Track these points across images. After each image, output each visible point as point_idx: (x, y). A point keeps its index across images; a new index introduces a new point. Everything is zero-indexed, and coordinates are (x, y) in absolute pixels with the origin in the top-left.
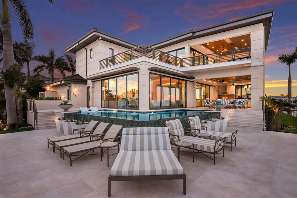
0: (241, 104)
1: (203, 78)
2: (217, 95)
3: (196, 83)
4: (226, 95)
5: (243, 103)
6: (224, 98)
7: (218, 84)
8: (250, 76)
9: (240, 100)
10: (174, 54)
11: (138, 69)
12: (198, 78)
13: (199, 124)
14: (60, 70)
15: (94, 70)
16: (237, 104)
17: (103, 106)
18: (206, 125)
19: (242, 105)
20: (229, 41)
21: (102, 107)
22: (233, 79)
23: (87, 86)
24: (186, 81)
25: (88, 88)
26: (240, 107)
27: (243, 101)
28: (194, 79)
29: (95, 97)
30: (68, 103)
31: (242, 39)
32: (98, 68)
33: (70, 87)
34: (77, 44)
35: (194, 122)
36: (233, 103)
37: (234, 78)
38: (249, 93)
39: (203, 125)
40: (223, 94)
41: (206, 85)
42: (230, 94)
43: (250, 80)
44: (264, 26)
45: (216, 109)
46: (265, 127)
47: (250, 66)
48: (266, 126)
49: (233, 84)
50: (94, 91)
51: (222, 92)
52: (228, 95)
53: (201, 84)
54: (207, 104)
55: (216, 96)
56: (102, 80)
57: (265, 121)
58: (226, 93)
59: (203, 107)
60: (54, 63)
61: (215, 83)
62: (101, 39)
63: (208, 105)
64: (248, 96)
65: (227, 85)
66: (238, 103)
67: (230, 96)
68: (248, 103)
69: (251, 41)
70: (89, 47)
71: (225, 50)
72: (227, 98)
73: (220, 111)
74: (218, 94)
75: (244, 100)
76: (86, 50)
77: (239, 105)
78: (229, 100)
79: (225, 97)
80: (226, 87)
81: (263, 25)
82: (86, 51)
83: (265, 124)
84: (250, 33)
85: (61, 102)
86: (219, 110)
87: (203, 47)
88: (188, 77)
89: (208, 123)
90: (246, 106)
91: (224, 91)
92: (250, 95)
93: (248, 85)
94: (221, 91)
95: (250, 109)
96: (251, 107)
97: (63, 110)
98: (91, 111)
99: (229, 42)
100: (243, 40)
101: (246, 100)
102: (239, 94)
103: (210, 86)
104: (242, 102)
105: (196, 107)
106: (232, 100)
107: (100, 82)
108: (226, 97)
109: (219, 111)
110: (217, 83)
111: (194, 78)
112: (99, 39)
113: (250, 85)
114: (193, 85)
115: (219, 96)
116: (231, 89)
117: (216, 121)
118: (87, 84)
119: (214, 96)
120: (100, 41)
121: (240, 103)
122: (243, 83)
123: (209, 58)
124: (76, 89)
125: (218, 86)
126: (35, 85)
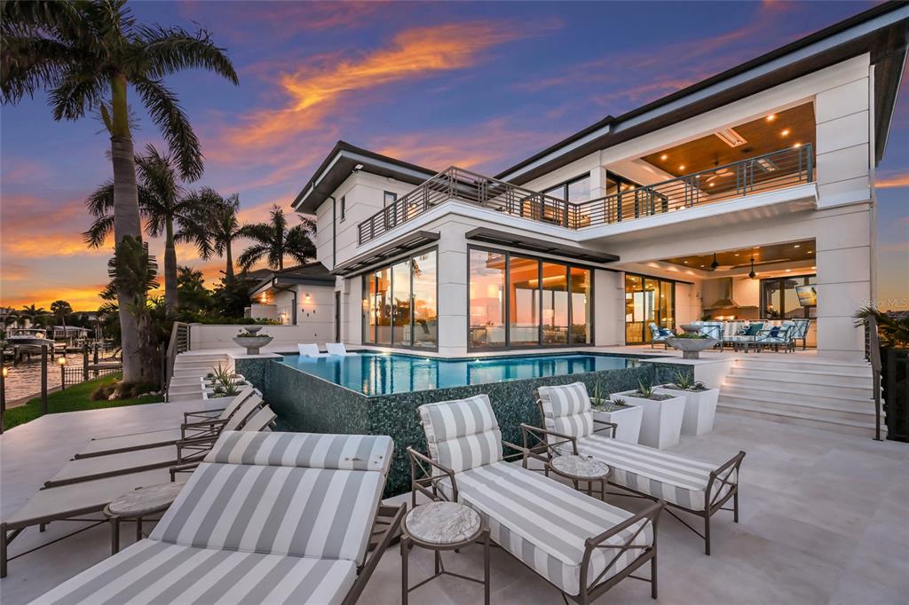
0: (781, 335)
1: (647, 259)
2: (700, 309)
3: (627, 273)
4: (728, 307)
5: (786, 332)
6: (721, 318)
7: (701, 277)
8: (811, 244)
9: (779, 323)
10: (559, 194)
11: (438, 236)
12: (628, 259)
13: (580, 413)
14: (298, 255)
15: (350, 251)
16: (763, 338)
17: (367, 341)
18: (615, 416)
19: (783, 340)
20: (735, 141)
21: (364, 343)
22: (752, 260)
23: (337, 289)
24: (592, 269)
25: (338, 294)
26: (776, 347)
27: (785, 325)
28: (617, 263)
29: (351, 319)
30: (258, 334)
31: (784, 128)
32: (356, 244)
33: (295, 294)
34: (312, 189)
35: (557, 405)
36: (749, 332)
37: (756, 255)
38: (811, 300)
39: (603, 416)
40: (718, 307)
41: (659, 280)
42: (741, 305)
43: (812, 260)
44: (871, 64)
45: (680, 353)
46: (884, 427)
47: (813, 210)
48: (886, 423)
49: (752, 275)
50: (350, 301)
51: (716, 301)
52: (736, 308)
53: (644, 277)
54: (661, 335)
55: (697, 310)
56: (364, 275)
57: (882, 401)
58: (729, 302)
59: (648, 343)
60: (284, 240)
61: (690, 273)
62: (362, 170)
63: (662, 338)
64: (808, 312)
65: (731, 278)
66: (767, 333)
67: (740, 313)
68: (806, 332)
69: (817, 122)
70: (338, 195)
71: (724, 173)
72: (732, 318)
73: (697, 358)
74: (702, 307)
75: (792, 323)
76: (332, 200)
77: (773, 340)
78: (735, 324)
79: (725, 315)
80: (728, 285)
81: (869, 62)
82: (332, 204)
83: (883, 413)
84: (815, 96)
85: (240, 331)
86: (691, 355)
87: (648, 168)
88: (599, 258)
89: (627, 406)
90: (800, 342)
91: (723, 298)
92: (815, 306)
93: (807, 277)
94: (713, 298)
95: (814, 352)
96: (818, 347)
97: (245, 350)
98: (327, 352)
99: (737, 144)
100: (785, 133)
101: (800, 323)
102: (775, 306)
103: (673, 282)
104: (783, 328)
105: (627, 344)
106: (747, 323)
107: (360, 278)
108: (731, 315)
109: (691, 358)
110: (695, 272)
111: (617, 258)
112: (357, 170)
113: (814, 275)
114: (617, 280)
115: (705, 311)
116: (749, 291)
117: (667, 397)
118: (334, 286)
119: (686, 312)
120: (361, 174)
121: (774, 333)
122: (788, 271)
123: (669, 202)
124: (308, 298)
125: (703, 283)
126: (235, 291)
